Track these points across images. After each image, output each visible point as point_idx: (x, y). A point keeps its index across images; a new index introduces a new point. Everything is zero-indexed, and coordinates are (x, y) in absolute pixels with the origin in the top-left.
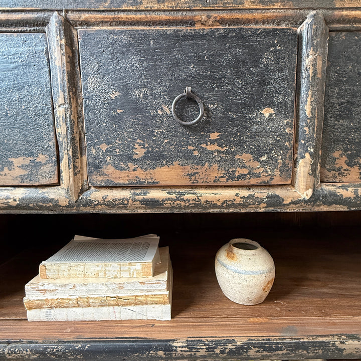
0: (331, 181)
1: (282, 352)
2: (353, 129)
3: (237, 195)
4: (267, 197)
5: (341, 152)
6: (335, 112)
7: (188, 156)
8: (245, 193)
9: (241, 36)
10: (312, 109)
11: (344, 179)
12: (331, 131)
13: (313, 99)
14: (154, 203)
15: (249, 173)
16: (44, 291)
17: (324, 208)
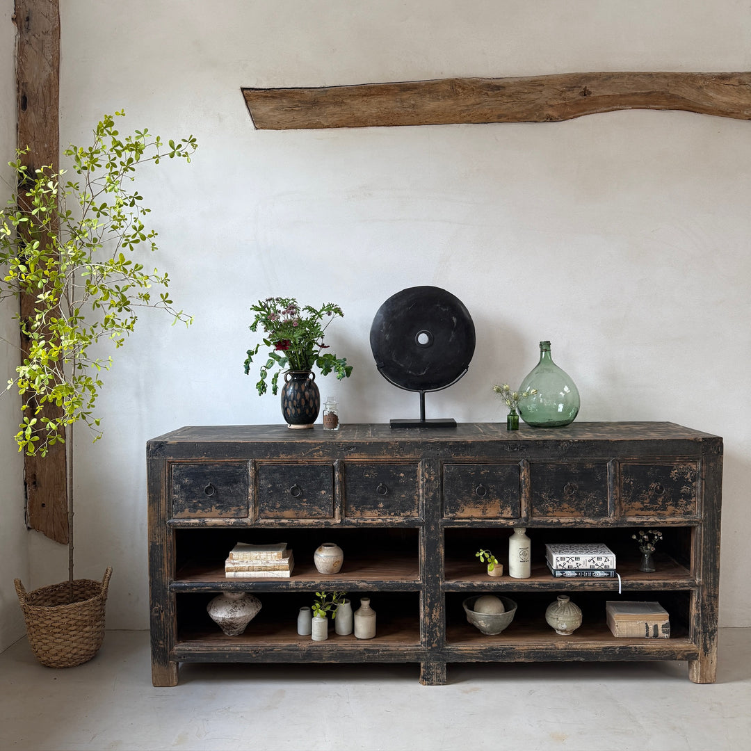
0: (350, 516)
2: (357, 497)
3: (313, 521)
4: (325, 522)
5: (353, 505)
7: (295, 507)
8: (317, 521)
9: (313, 468)
10: (339, 491)
11: (355, 516)
12: (348, 498)
13: (339, 488)
14: (283, 524)
15: (318, 514)
16: (234, 564)
17: (347, 527)
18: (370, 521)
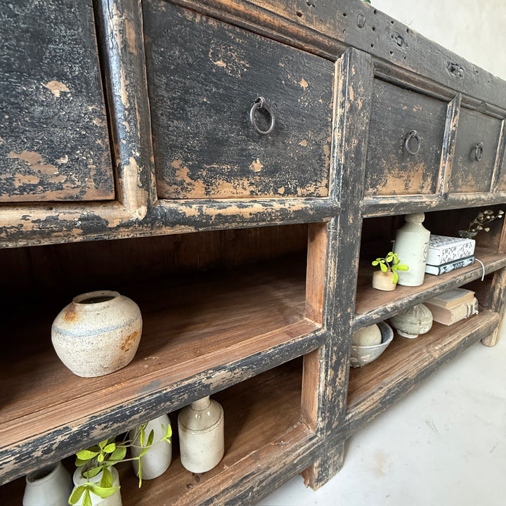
0: (174, 197)
1: (139, 415)
2: (191, 134)
3: (24, 218)
4: (80, 219)
5: (180, 162)
6: (166, 108)
8: (42, 214)
10: (129, 96)
11: (189, 196)
12: (164, 133)
13: (128, 82)
15: (41, 183)
17: (167, 231)
18: (233, 210)
